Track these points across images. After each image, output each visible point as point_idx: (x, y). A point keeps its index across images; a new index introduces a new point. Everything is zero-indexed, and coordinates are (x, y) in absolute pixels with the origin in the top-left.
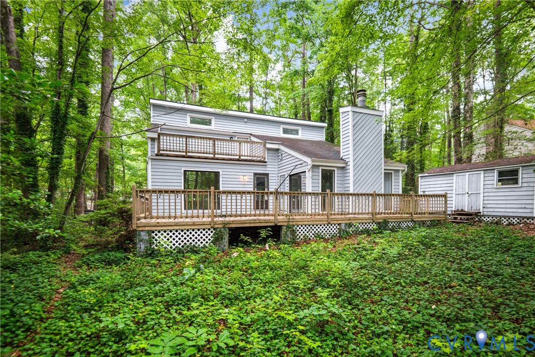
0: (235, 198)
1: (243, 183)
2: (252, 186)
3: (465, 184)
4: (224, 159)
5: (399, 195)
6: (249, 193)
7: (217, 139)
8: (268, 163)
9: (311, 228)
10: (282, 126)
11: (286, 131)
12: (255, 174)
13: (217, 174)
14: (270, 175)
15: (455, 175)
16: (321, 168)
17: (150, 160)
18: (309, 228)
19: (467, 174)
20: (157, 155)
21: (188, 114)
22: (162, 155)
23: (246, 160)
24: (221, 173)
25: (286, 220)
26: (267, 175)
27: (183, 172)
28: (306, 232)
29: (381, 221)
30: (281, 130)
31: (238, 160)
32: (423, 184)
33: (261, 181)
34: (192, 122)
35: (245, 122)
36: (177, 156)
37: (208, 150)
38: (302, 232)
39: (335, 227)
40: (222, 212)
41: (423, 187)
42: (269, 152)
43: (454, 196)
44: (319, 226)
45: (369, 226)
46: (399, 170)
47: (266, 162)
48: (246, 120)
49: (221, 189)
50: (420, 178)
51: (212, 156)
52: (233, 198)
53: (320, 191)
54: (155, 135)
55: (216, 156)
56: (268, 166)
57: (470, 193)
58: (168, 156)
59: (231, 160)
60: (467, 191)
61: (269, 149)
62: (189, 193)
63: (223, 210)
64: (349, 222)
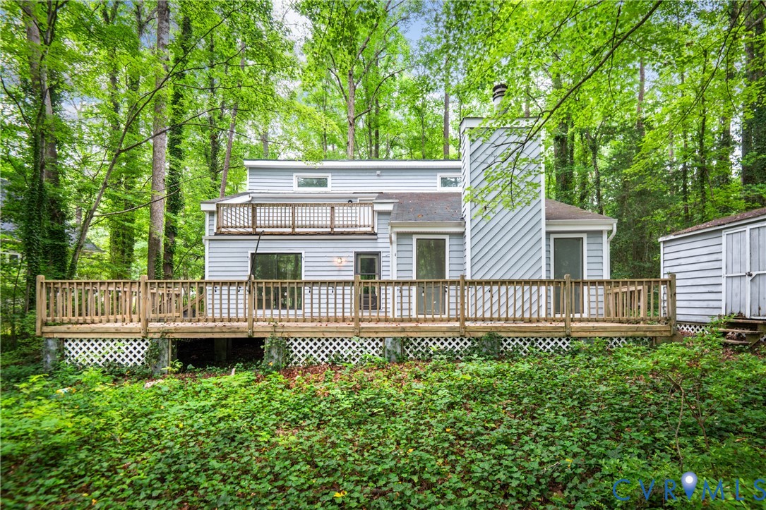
0: (325, 292)
1: (337, 268)
2: (353, 273)
3: (745, 253)
4: (307, 234)
5: (601, 283)
6: (346, 283)
7: (299, 205)
8: (379, 236)
9: (323, 344)
10: (440, 175)
11: (445, 182)
12: (357, 254)
13: (297, 257)
14: (383, 255)
15: (724, 233)
16: (415, 238)
17: (208, 242)
18: (319, 344)
19: (748, 228)
20: (216, 234)
21: (295, 174)
22: (222, 234)
23: (342, 233)
24: (303, 255)
25: (270, 330)
26: (378, 254)
27: (250, 256)
28: (311, 352)
29: (480, 335)
30: (439, 181)
31: (330, 234)
32: (667, 257)
33: (368, 265)
34: (300, 185)
35: (378, 175)
36: (241, 234)
37: (283, 222)
38: (303, 352)
39: (373, 344)
40: (304, 313)
41: (667, 264)
42: (382, 217)
43: (723, 281)
44: (338, 341)
45: (454, 344)
46: (601, 232)
47: (376, 234)
48: (378, 172)
49: (304, 279)
50: (662, 245)
51: (290, 230)
52: (322, 292)
53: (414, 278)
54: (213, 208)
55: (297, 230)
56: (379, 240)
57: (754, 274)
58: (230, 234)
59: (319, 234)
60: (748, 270)
61: (381, 213)
62: (260, 285)
63: (306, 310)
64: (402, 335)
